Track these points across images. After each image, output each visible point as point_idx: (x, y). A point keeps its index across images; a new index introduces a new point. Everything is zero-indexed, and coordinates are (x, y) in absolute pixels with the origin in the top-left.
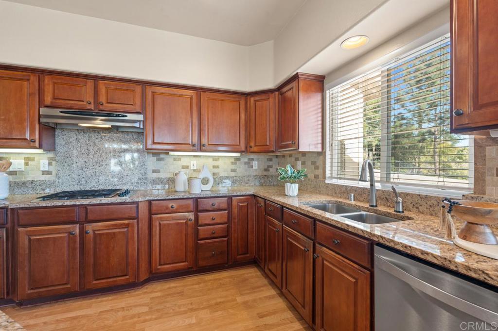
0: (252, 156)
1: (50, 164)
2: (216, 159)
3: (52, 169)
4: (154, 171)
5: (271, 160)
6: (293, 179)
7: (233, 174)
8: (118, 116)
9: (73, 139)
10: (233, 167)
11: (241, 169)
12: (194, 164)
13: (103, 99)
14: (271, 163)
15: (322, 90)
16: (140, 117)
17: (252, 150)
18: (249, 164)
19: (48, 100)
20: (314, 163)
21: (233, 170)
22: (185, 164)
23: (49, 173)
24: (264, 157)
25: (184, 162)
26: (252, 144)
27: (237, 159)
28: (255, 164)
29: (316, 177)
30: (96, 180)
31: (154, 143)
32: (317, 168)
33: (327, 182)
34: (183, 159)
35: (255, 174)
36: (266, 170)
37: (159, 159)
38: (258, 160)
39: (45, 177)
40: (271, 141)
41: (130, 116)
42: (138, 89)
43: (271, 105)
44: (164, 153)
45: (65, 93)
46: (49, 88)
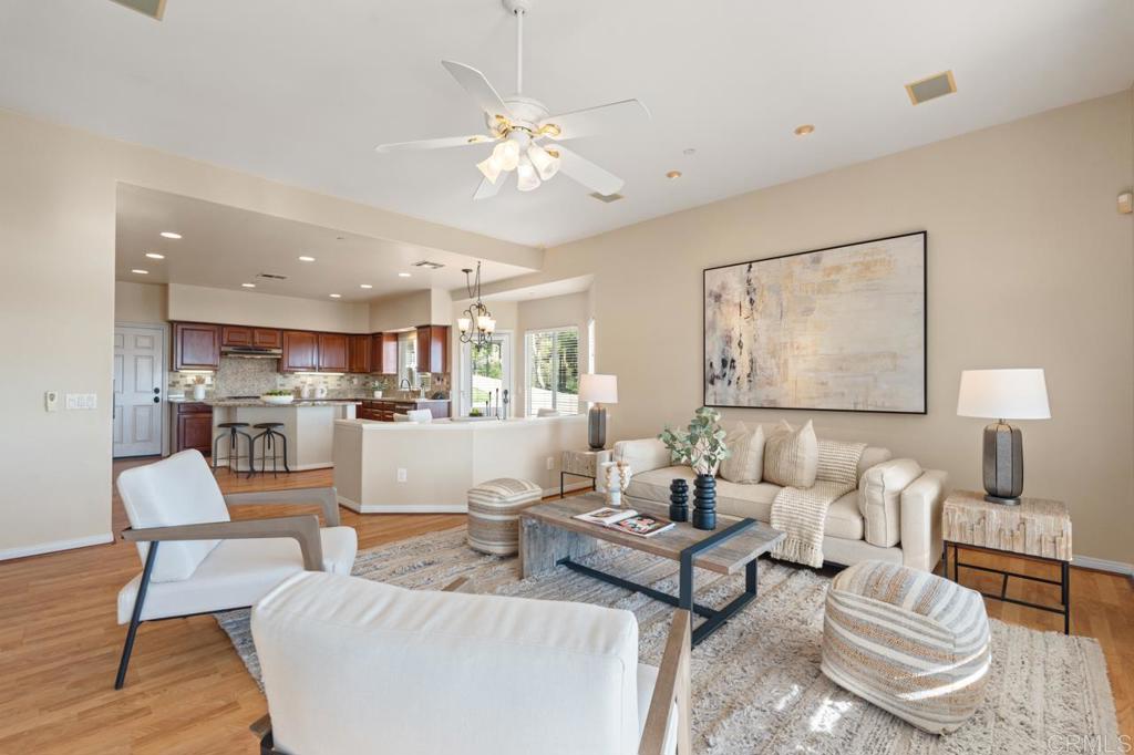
0: (354, 375)
1: (212, 380)
2: (326, 377)
3: (213, 383)
4: (281, 385)
5: (366, 378)
6: (379, 388)
8: (267, 351)
10: (338, 382)
11: (345, 384)
12: (309, 380)
13: (257, 340)
14: (366, 380)
15: (397, 341)
16: (280, 351)
18: (350, 380)
19: (225, 342)
21: (339, 385)
22: (303, 381)
23: (211, 385)
24: (362, 376)
25: (303, 379)
26: (354, 367)
27: (342, 377)
28: (355, 381)
29: (393, 387)
30: (243, 390)
31: (289, 367)
32: (393, 383)
33: (399, 390)
34: (302, 377)
35: (357, 387)
36: (364, 385)
37: (285, 377)
38: (356, 378)
39: (209, 388)
40: (366, 365)
41: (274, 351)
42: (278, 334)
43: (366, 344)
44: (292, 372)
45: (235, 337)
46: (225, 334)
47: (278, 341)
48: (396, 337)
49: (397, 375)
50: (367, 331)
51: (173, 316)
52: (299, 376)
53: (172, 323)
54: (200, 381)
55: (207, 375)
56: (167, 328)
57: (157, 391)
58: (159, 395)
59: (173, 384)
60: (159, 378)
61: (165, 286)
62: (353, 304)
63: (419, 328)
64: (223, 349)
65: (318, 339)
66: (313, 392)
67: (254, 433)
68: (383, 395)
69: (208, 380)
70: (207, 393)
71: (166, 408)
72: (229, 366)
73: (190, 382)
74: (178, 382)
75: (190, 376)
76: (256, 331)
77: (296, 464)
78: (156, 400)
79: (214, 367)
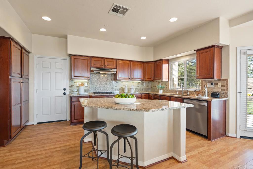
0: (143, 82)
1: (87, 84)
2: (133, 82)
3: (88, 86)
4: (115, 86)
5: (149, 83)
6: (161, 88)
7: (138, 88)
8: (110, 70)
9: (94, 76)
10: (138, 85)
11: (140, 86)
12: (127, 84)
13: (106, 65)
14: (149, 84)
15: (168, 63)
16: (116, 70)
17: (146, 80)
18: (142, 84)
19: (93, 65)
20: (165, 84)
21: (138, 86)
22: (124, 84)
23: (87, 87)
24: (147, 82)
25: (124, 83)
26: (146, 78)
27: (139, 83)
28: (144, 84)
29: (166, 88)
30: (100, 89)
31: (119, 78)
32: (167, 85)
33: (170, 89)
34: (123, 82)
35: (144, 87)
36: (148, 86)
37: (117, 83)
38: (145, 83)
39: (86, 88)
40: (152, 77)
41: (113, 70)
42: (115, 61)
43: (152, 66)
44: (120, 80)
45: (97, 63)
46: (93, 62)
47: (115, 65)
48: (168, 61)
49: (168, 81)
50: (152, 60)
51: (70, 52)
52: (122, 82)
53: (70, 55)
54: (82, 85)
55: (85, 81)
56: (68, 58)
57: (65, 89)
58: (66, 92)
59: (72, 86)
60: (66, 83)
61: (66, 37)
62: (145, 46)
63: (197, 51)
64: (92, 69)
65: (131, 64)
66: (129, 90)
67: (113, 138)
68: (163, 92)
69: (86, 84)
70: (85, 91)
71: (69, 99)
72: (94, 78)
73: (78, 85)
74: (73, 85)
75: (78, 82)
76: (106, 60)
77: (143, 160)
78: (65, 94)
79: (88, 78)
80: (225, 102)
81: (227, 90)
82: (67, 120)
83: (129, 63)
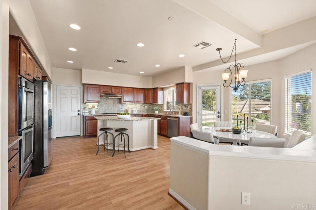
0: (145, 104)
1: (98, 106)
2: (136, 105)
3: (98, 108)
4: (121, 108)
5: (150, 105)
6: (156, 110)
7: (140, 109)
8: (116, 95)
10: (140, 107)
11: (142, 108)
12: (130, 106)
13: (113, 91)
14: (150, 106)
15: (163, 90)
16: (121, 95)
18: (144, 106)
19: (102, 92)
20: (161, 106)
21: (140, 108)
25: (128, 106)
26: (146, 101)
27: (142, 105)
28: (146, 106)
29: (162, 110)
30: (108, 111)
31: (124, 101)
32: (162, 108)
33: (164, 110)
35: (146, 109)
36: (149, 108)
37: (122, 105)
38: (147, 105)
39: (96, 110)
40: (151, 101)
41: (119, 95)
42: (120, 89)
43: (151, 93)
44: (125, 104)
45: (106, 90)
46: (102, 89)
47: (120, 91)
48: (162, 89)
49: (163, 104)
50: (151, 88)
51: (84, 82)
52: (127, 105)
53: (84, 85)
54: (93, 107)
55: (96, 105)
56: (82, 87)
57: (79, 111)
58: (79, 113)
59: (84, 108)
60: (79, 106)
61: (81, 70)
62: (146, 77)
64: (102, 94)
65: (134, 90)
66: (132, 111)
68: (158, 113)
69: (96, 107)
70: (96, 112)
71: (82, 118)
72: (103, 101)
73: (90, 107)
74: (86, 108)
75: (90, 105)
76: (113, 88)
77: (133, 148)
78: (79, 114)
79: (98, 102)
80: (191, 118)
81: (191, 111)
82: (81, 135)
83: (132, 90)
